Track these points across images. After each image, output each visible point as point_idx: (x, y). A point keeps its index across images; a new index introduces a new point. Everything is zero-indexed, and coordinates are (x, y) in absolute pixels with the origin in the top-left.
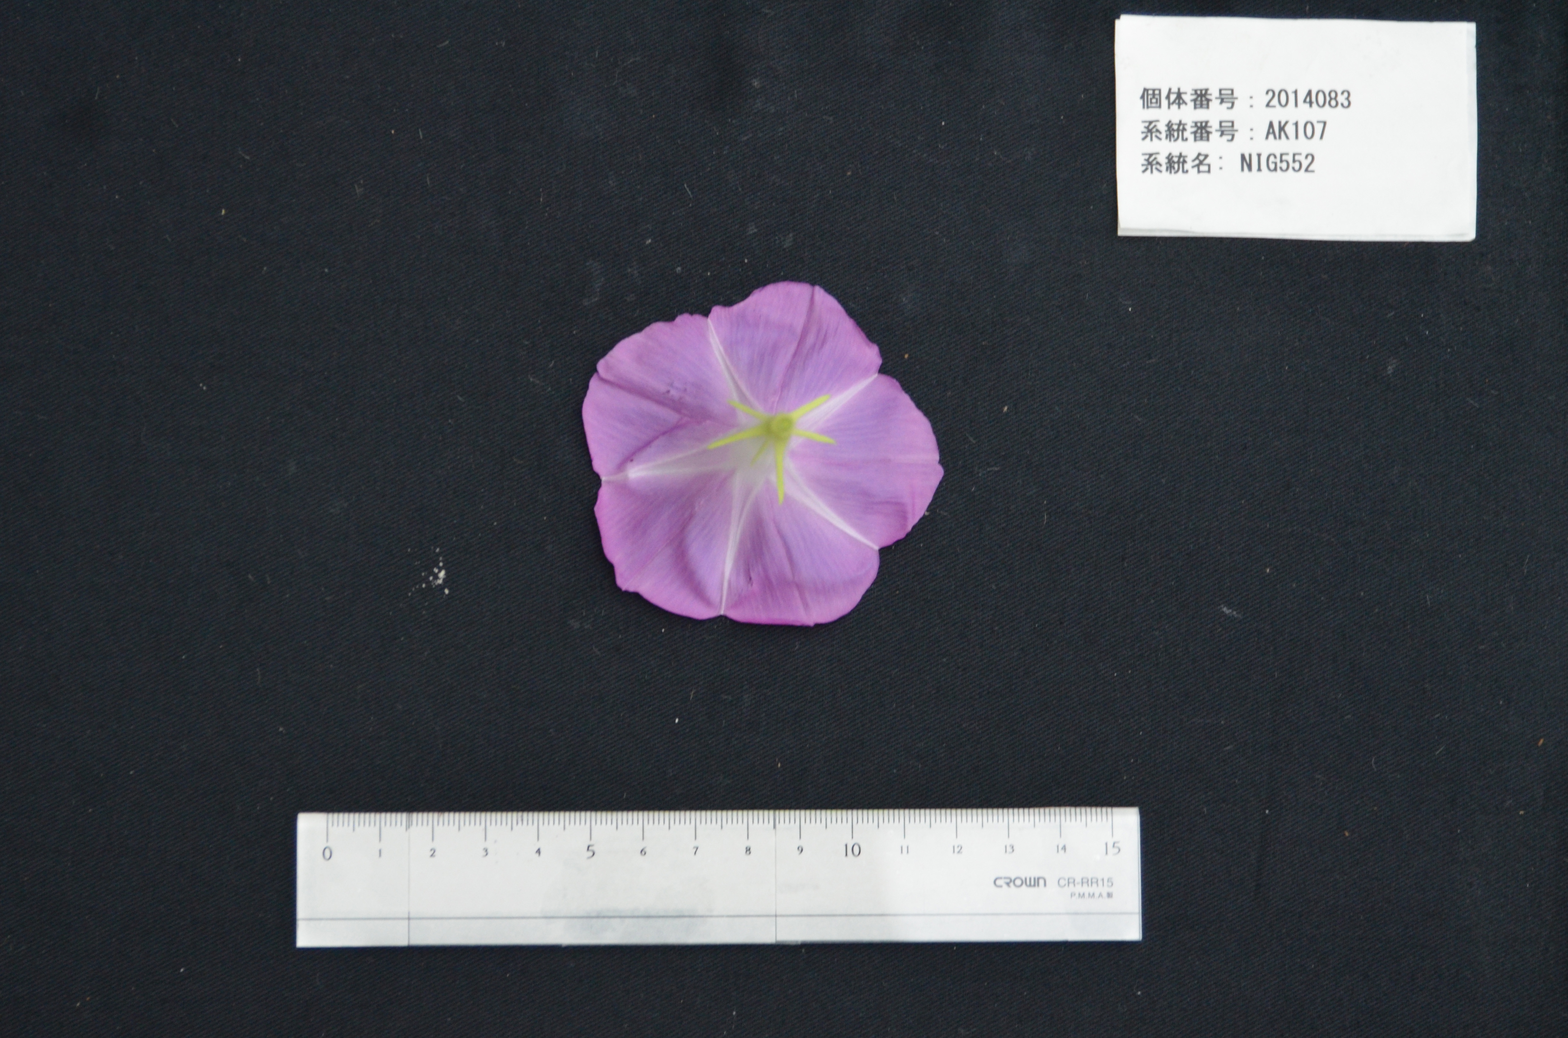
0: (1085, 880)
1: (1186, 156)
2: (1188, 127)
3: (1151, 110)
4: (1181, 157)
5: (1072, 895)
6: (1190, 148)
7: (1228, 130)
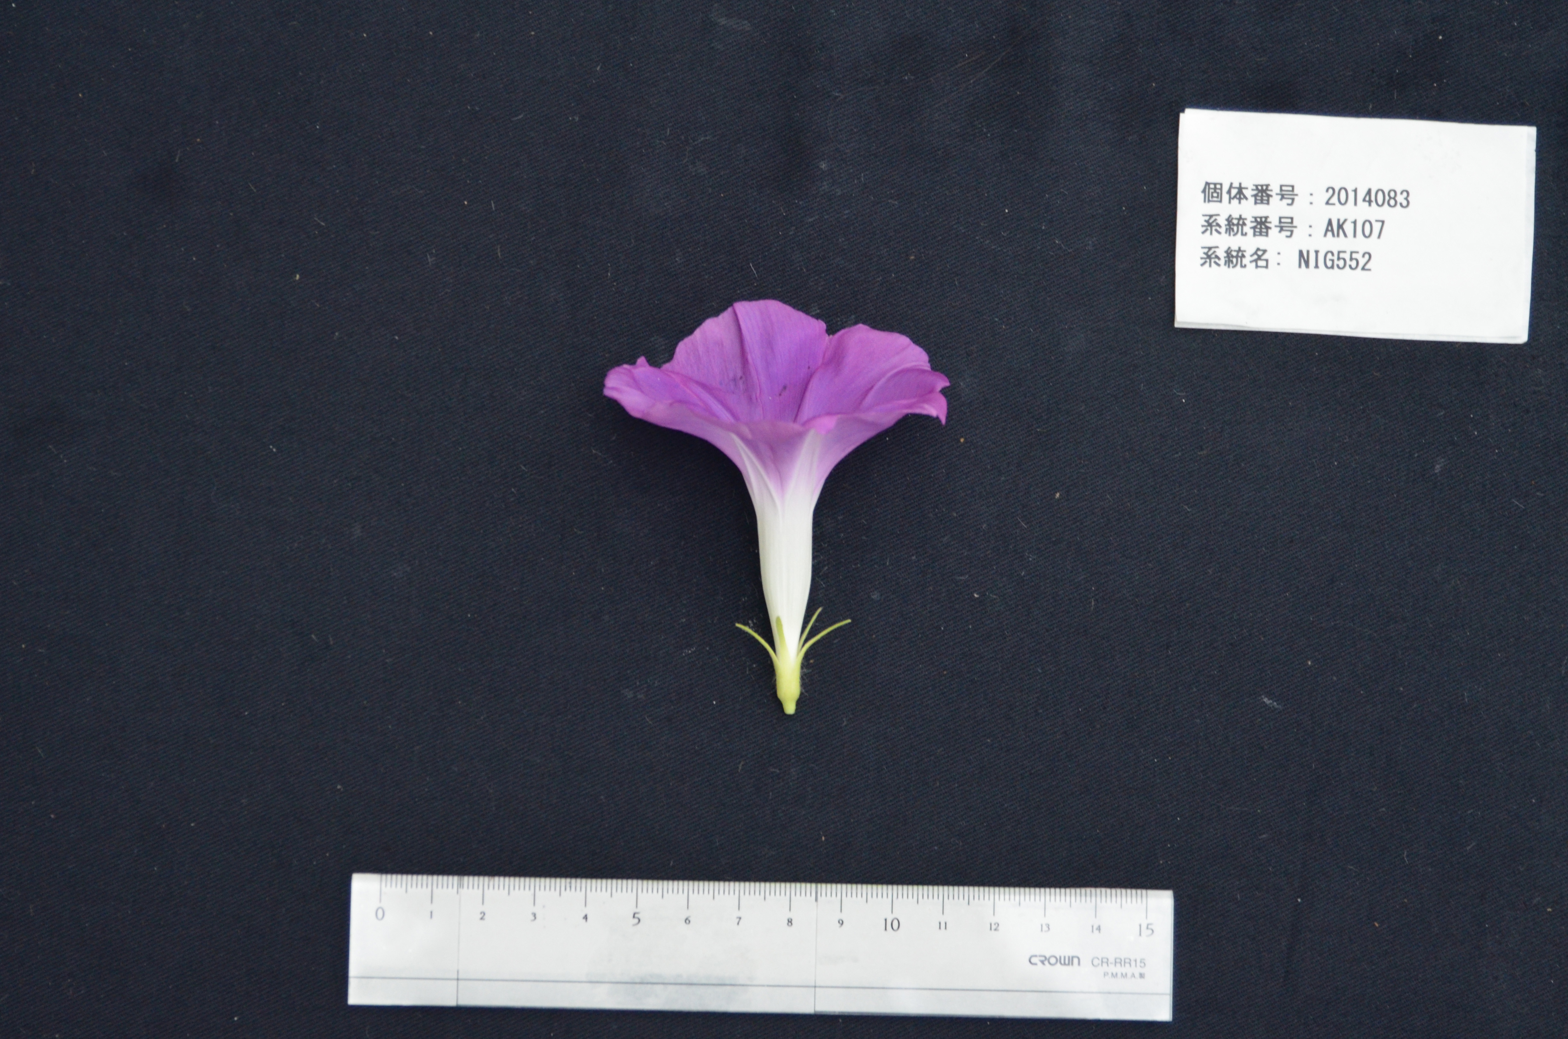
0: (1118, 961)
1: (1245, 251)
2: (1247, 222)
3: (1211, 204)
4: (1240, 252)
5: (1105, 974)
6: (1249, 243)
7: (1287, 226)
